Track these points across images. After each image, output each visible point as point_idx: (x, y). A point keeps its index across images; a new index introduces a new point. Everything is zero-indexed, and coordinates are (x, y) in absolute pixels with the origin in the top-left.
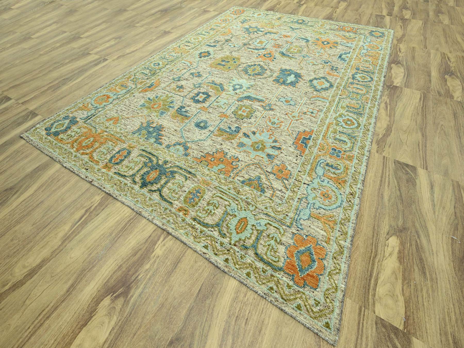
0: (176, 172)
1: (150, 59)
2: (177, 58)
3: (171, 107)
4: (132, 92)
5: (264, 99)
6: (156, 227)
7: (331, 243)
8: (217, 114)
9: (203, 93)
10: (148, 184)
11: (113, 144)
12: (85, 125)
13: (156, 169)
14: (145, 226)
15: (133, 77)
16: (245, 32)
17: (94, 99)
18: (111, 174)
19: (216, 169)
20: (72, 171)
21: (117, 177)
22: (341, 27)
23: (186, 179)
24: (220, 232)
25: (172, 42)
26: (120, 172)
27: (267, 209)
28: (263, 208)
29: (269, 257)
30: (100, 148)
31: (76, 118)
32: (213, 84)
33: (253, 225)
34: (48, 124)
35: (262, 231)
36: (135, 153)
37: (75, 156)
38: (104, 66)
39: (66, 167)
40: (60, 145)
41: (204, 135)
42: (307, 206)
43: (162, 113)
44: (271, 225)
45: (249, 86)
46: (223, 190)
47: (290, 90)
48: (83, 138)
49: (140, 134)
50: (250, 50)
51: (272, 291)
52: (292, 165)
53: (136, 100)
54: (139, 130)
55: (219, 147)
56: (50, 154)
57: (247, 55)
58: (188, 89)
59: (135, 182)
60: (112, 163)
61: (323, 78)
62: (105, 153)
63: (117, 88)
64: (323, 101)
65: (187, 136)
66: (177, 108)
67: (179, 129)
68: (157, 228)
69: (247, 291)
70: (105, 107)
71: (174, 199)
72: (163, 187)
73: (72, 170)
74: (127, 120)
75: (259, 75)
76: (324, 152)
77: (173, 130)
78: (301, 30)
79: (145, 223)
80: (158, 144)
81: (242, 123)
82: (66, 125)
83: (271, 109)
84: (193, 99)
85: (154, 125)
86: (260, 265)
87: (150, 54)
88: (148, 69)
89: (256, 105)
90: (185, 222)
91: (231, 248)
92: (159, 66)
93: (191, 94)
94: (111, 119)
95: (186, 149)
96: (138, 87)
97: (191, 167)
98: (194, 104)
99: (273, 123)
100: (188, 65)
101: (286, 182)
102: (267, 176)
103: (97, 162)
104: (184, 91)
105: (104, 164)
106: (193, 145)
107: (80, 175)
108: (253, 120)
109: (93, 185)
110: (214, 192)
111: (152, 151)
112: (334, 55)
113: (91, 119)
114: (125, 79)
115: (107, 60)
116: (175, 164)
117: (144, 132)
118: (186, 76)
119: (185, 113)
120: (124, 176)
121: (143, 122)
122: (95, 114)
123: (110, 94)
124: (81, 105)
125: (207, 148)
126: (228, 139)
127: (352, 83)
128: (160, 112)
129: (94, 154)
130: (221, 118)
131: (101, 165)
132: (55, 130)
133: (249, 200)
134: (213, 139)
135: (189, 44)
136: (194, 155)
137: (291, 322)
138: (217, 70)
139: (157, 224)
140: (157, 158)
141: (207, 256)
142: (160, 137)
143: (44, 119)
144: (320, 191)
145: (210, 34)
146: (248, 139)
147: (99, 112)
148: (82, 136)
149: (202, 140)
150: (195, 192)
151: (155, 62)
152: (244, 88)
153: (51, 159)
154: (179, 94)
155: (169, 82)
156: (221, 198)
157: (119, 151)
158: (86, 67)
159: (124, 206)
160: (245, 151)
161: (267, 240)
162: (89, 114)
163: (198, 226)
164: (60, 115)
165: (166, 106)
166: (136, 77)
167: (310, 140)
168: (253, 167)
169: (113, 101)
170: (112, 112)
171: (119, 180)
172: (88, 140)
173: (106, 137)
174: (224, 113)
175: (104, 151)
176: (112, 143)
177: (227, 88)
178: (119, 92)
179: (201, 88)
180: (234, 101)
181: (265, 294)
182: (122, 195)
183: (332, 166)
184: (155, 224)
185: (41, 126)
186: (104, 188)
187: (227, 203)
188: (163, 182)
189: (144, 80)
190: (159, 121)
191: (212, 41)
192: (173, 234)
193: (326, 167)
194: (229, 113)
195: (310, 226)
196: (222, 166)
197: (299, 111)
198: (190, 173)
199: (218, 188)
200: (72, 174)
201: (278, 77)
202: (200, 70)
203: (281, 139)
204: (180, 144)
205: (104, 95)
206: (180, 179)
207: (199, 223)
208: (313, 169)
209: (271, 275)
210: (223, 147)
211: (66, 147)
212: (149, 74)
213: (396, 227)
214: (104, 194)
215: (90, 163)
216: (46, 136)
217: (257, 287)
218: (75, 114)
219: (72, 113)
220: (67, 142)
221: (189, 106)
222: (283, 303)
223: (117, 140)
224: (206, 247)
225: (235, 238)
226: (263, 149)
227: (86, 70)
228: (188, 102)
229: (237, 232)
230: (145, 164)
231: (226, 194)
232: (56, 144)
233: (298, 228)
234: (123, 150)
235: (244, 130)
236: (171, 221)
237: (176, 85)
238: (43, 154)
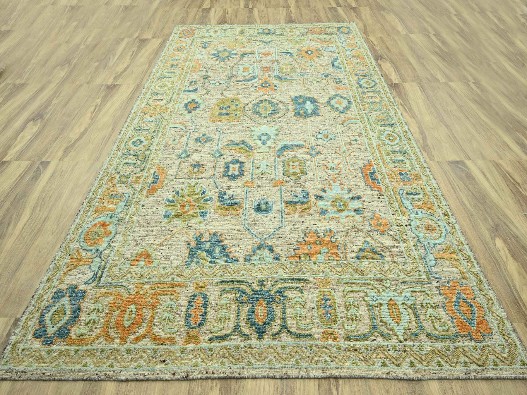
0: (283, 289)
1: (120, 137)
2: (159, 123)
3: (207, 200)
4: (134, 200)
5: (302, 143)
6: (317, 381)
7: (468, 276)
8: (269, 185)
9: (232, 162)
10: (264, 327)
11: (172, 297)
12: (103, 290)
13: (258, 300)
14: (304, 390)
15: (117, 176)
16: (217, 60)
17: (82, 240)
18: (205, 345)
19: (321, 258)
20: (143, 380)
21: (218, 345)
22: (310, 29)
23: (302, 291)
24: (382, 336)
25: (131, 99)
26: (215, 335)
27: (400, 276)
28: (395, 277)
29: (440, 330)
30: (158, 315)
31: (76, 287)
32: (233, 144)
33: (403, 303)
34: (31, 324)
35: (414, 304)
36: (213, 294)
37: (129, 351)
38: (52, 176)
39: (127, 381)
40: (85, 348)
41: (276, 219)
42: (426, 250)
43: (203, 215)
44: (416, 292)
45: (276, 132)
46: (347, 281)
47: (317, 121)
48: (117, 313)
49: (198, 261)
50: (241, 83)
51: (468, 365)
52: (382, 210)
53: (150, 211)
54: (192, 255)
55: (303, 227)
56: (81, 374)
57: (242, 91)
58: (209, 164)
59: (246, 337)
60: (194, 328)
61: (337, 95)
62: (172, 317)
63: (105, 204)
64: (355, 122)
65: (258, 231)
66: (217, 197)
67: (241, 227)
68: (319, 382)
69: (451, 385)
70: (112, 245)
71: (309, 327)
72: (284, 319)
73: (142, 377)
74: (163, 248)
75: (275, 113)
76: (395, 180)
77: (235, 232)
78: (274, 42)
79: (302, 386)
80: (233, 262)
81: (303, 184)
82: (68, 308)
83: (318, 153)
84: (225, 175)
85: (206, 237)
86: (439, 345)
87: (114, 129)
88: (130, 155)
89: (300, 154)
90: (342, 349)
91: (405, 346)
92: (143, 144)
93: (218, 170)
94: (137, 260)
95: (271, 250)
96: (139, 189)
97: (294, 271)
98: (233, 182)
99: (332, 169)
100: (182, 129)
101: (391, 233)
102: (372, 237)
103: (172, 341)
104: (207, 169)
105: (184, 335)
106: (274, 240)
107: (161, 376)
108: (310, 175)
109: (193, 379)
110: (341, 288)
111: (234, 277)
112: (327, 65)
113: (104, 275)
114: (107, 183)
115: (48, 163)
116: (273, 278)
117: (201, 254)
118: (192, 145)
119: (232, 201)
120: (226, 337)
121: (187, 240)
122: (103, 263)
123: (103, 219)
124: (67, 260)
125: (292, 235)
126: (304, 211)
127: (363, 93)
128: (199, 214)
129: (156, 330)
130: (278, 188)
131: (180, 341)
132: (55, 329)
133: (379, 276)
134: (290, 220)
135: (159, 97)
136: (286, 253)
137: (500, 385)
138: (224, 124)
139: (317, 375)
140: (247, 282)
141: (394, 375)
142: (227, 251)
143: (13, 319)
144: (423, 226)
145: (177, 74)
146: (324, 201)
147: (108, 257)
148: (112, 311)
149: (279, 228)
150: (323, 302)
151: (133, 140)
152: (273, 137)
153: (86, 382)
154: (203, 175)
155: (177, 164)
156: (353, 291)
157: (190, 303)
158: (19, 190)
159: (258, 380)
160: (332, 218)
161: (424, 311)
162: (95, 268)
163: (358, 344)
164: (40, 297)
165: (200, 201)
166: (122, 173)
167: (376, 173)
168: (353, 233)
169: (116, 229)
170: (129, 248)
171: (222, 347)
172: (127, 313)
173: (151, 291)
174: (275, 180)
175: (167, 315)
176: (168, 296)
177: (254, 145)
178: (114, 209)
179: (225, 157)
180: (274, 158)
181: (465, 374)
182: (245, 367)
183: (412, 193)
184: (315, 378)
185: (20, 335)
186: (213, 373)
187: (362, 294)
188: (278, 312)
189: (137, 175)
190: (208, 227)
191: (187, 83)
192: (343, 375)
193: (408, 197)
194: (280, 177)
195: (443, 271)
196: (324, 250)
197: (344, 143)
198: (299, 280)
199: (341, 281)
200: (145, 384)
201: (297, 109)
202: (203, 130)
203: (352, 185)
204: (259, 248)
205: (95, 225)
206: (295, 295)
207: (357, 340)
208: (402, 205)
209: (455, 349)
210: (307, 224)
211: (100, 347)
212: (139, 162)
213: (491, 228)
214: (219, 383)
215: (161, 347)
216: (47, 348)
217: (456, 372)
218: (70, 280)
219: (62, 281)
220: (93, 336)
221: (229, 188)
222: (483, 370)
223: (172, 287)
224: (384, 365)
225: (399, 331)
226: (346, 207)
227: (25, 195)
228: (225, 183)
229: (396, 322)
230: (240, 302)
231: (353, 283)
232: (77, 351)
233: (436, 278)
234: (194, 299)
235: (312, 192)
236: (328, 359)
237: (189, 164)
238: (65, 383)
